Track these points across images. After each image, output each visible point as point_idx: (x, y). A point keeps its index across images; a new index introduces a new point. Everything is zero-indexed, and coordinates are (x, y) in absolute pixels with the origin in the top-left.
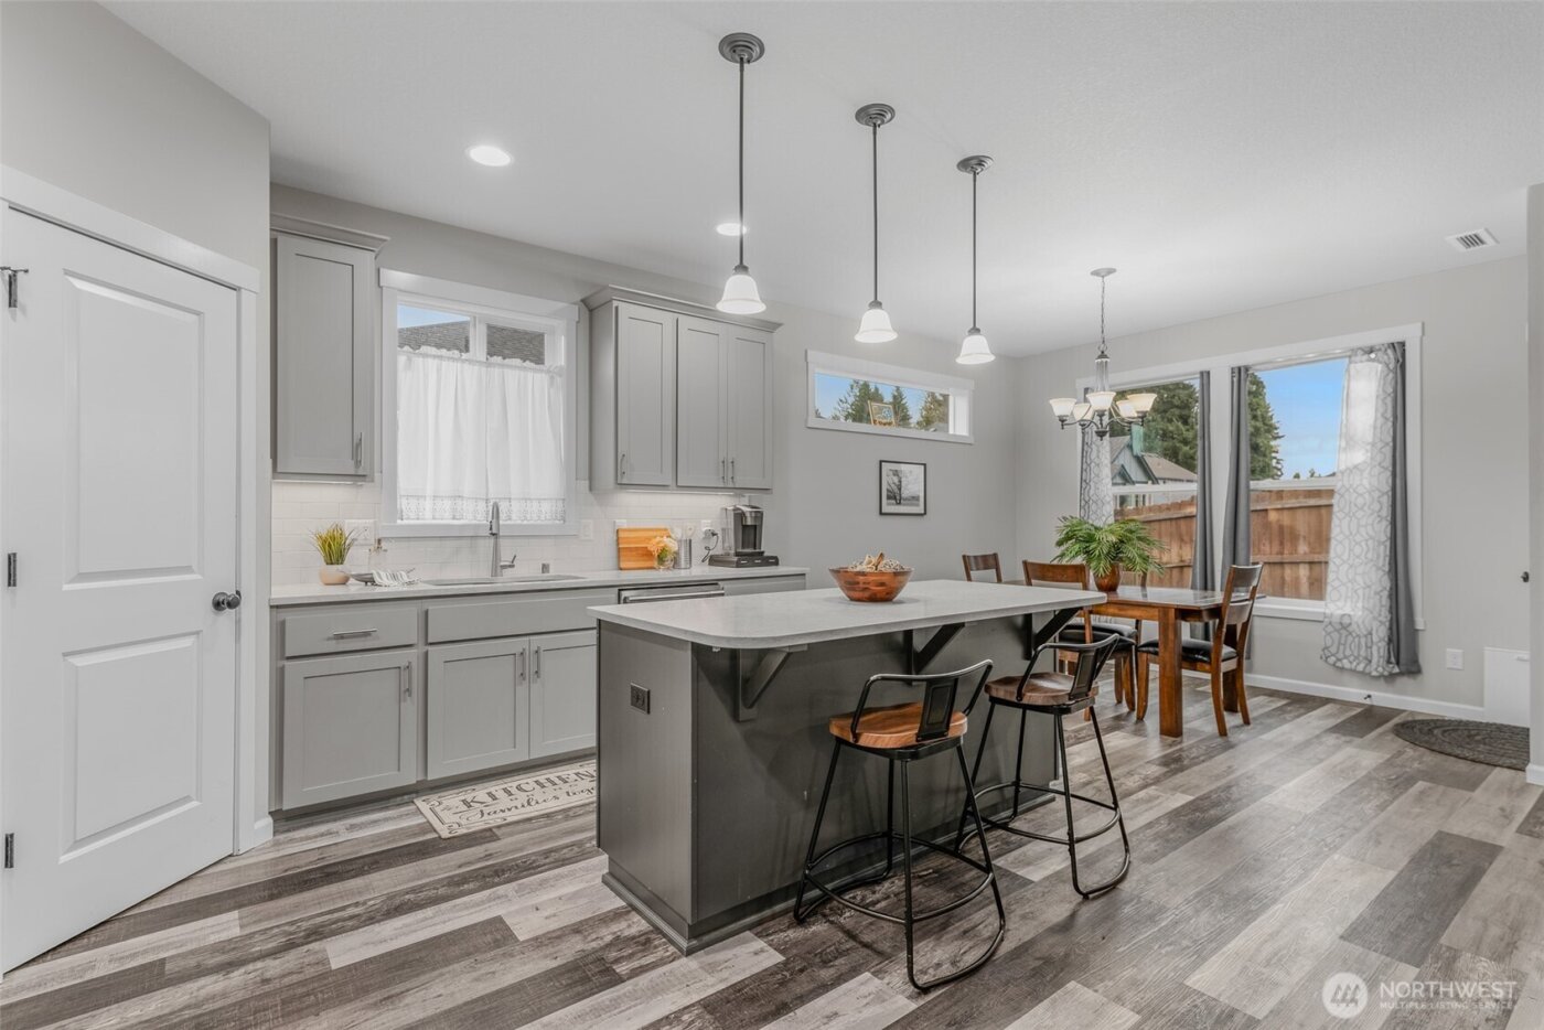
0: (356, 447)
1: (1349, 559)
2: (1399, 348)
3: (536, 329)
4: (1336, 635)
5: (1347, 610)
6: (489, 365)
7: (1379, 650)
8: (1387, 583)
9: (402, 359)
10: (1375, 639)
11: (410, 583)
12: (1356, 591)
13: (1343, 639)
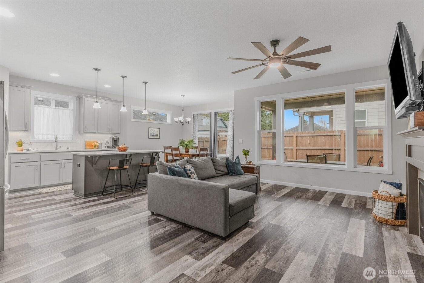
0: (26, 125)
3: (68, 101)
6: (55, 109)
9: (35, 108)
11: (37, 151)
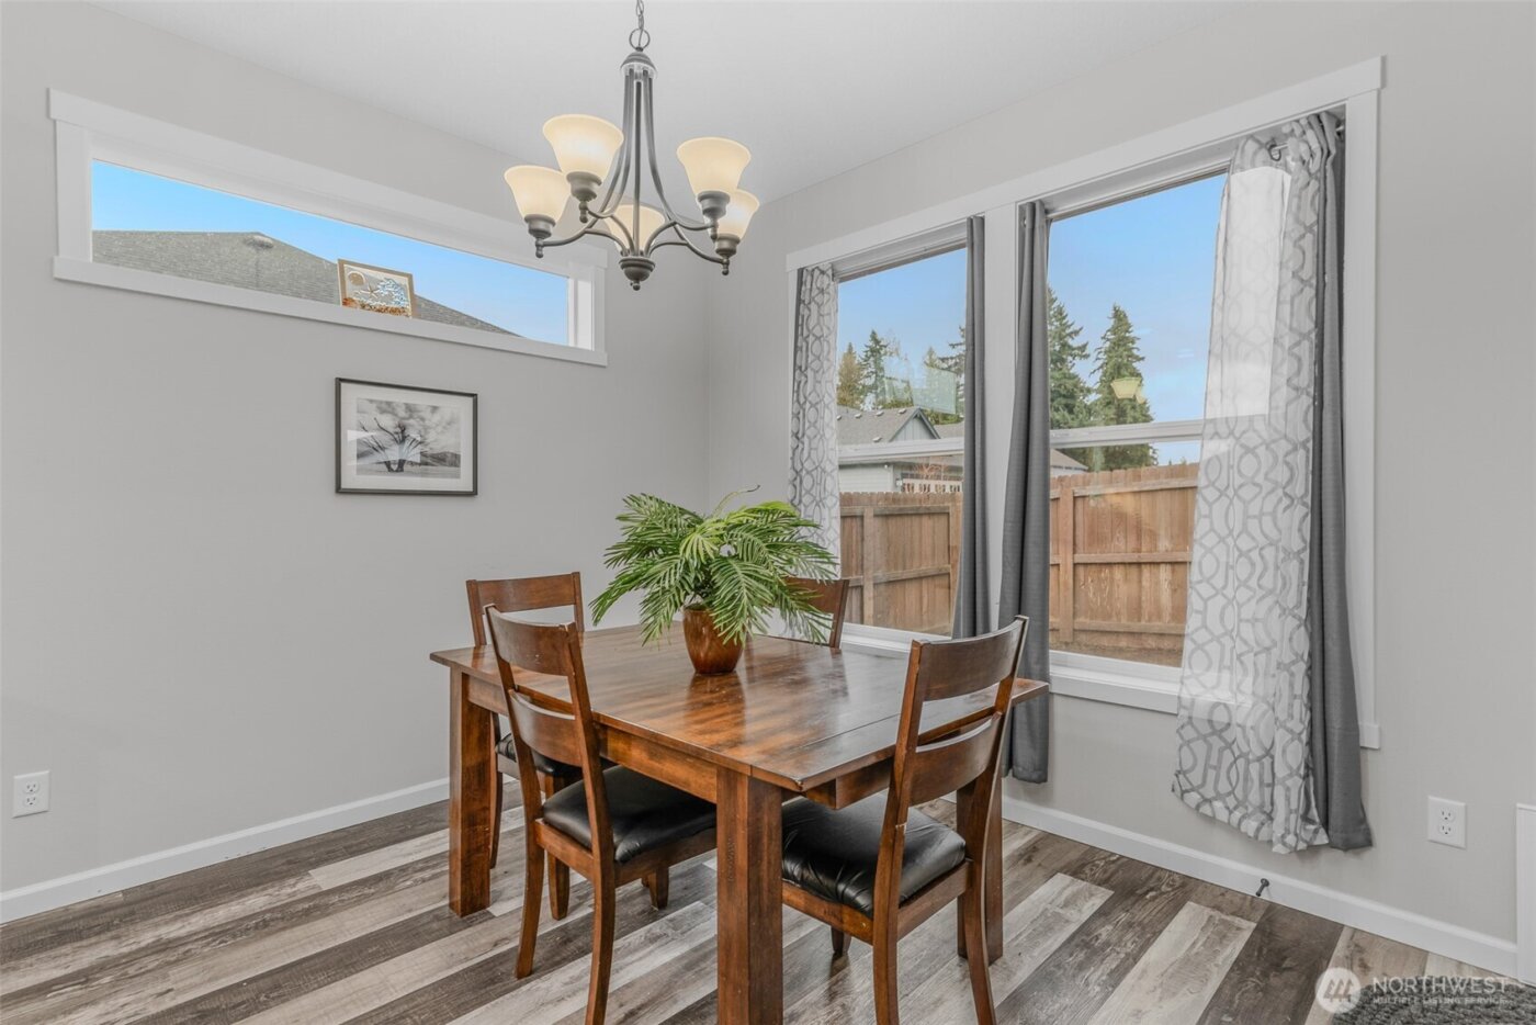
1: (1224, 587)
2: (1332, 124)
4: (1200, 747)
5: (1223, 695)
7: (1290, 792)
8: (1302, 644)
10: (1281, 772)
12: (1239, 657)
13: (1215, 754)
